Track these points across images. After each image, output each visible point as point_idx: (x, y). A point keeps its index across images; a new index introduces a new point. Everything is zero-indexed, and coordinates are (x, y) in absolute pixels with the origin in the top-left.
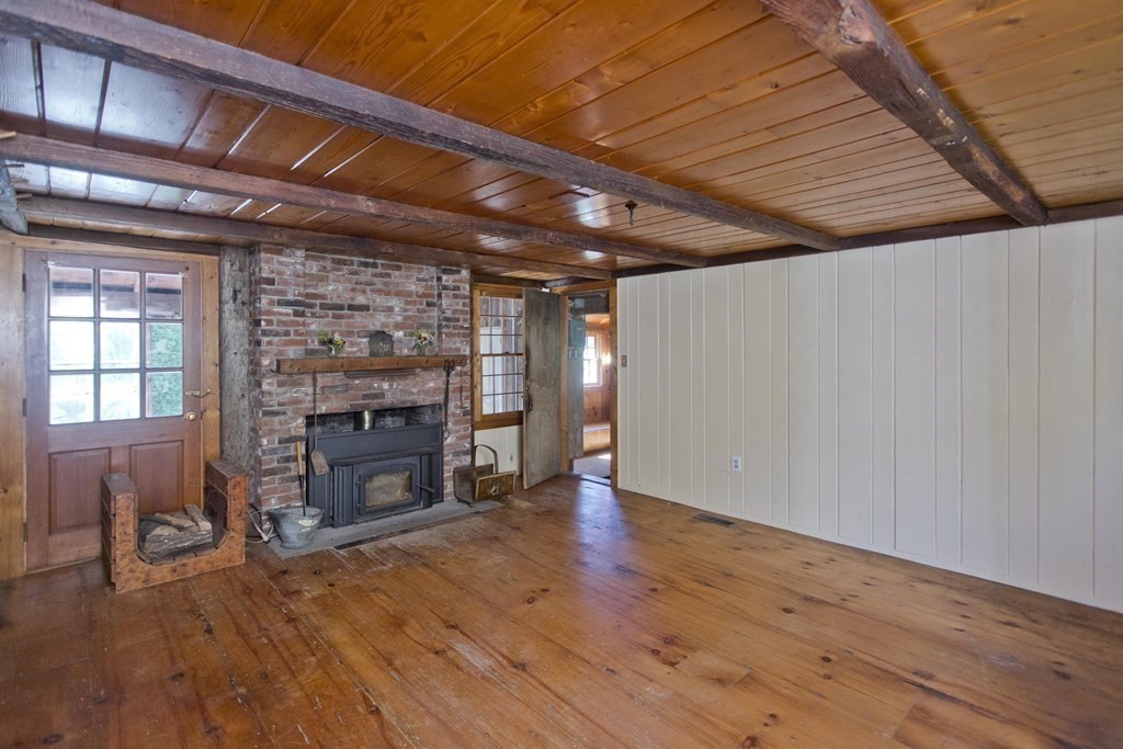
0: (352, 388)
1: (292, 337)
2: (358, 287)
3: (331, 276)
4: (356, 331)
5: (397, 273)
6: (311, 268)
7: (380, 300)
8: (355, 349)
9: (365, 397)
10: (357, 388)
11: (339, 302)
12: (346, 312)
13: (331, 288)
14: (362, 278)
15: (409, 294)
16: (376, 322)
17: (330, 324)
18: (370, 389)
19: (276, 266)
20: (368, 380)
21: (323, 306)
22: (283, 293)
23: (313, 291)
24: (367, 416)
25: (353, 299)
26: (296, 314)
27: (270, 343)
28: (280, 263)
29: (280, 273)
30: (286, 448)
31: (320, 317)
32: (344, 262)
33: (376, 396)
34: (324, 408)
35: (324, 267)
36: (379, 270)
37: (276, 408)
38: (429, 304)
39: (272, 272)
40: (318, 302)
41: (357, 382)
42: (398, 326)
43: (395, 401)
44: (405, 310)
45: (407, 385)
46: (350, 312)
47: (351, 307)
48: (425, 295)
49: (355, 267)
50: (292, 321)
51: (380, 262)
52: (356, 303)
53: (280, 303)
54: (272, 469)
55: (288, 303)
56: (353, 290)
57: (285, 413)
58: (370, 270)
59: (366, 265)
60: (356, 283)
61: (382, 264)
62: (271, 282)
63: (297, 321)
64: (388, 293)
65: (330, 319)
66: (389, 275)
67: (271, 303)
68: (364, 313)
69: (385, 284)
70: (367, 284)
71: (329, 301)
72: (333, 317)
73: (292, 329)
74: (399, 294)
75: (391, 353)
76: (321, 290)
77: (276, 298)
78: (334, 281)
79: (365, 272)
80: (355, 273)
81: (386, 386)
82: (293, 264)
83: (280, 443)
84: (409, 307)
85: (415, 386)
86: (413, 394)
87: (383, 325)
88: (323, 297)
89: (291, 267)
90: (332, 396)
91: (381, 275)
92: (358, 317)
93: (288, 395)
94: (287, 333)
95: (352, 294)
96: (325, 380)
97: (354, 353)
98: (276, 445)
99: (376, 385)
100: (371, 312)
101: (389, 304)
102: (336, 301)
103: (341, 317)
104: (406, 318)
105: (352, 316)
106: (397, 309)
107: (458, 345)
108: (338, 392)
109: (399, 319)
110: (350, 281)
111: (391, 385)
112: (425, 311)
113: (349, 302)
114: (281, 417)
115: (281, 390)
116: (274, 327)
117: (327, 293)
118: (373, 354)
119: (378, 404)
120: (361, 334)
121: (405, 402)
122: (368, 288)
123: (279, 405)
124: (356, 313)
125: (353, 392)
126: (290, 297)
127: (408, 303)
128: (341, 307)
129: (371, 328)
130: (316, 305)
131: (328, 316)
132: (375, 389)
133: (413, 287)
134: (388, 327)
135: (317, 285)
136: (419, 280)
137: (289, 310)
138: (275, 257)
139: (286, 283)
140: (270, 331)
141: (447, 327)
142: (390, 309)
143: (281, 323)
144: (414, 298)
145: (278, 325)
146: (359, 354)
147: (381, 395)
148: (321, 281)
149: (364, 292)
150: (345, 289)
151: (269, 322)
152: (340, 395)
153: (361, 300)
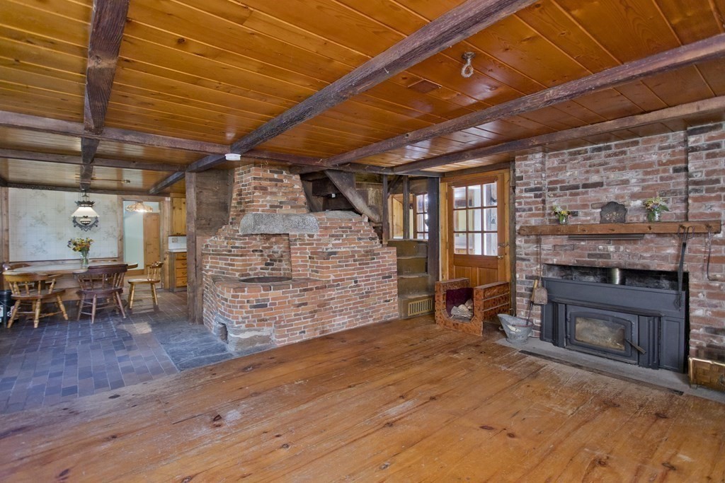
0: (579, 248)
1: (534, 211)
2: (592, 169)
3: (568, 165)
4: (590, 204)
5: (633, 148)
6: (553, 163)
7: (613, 176)
8: (589, 218)
9: (590, 256)
10: (583, 248)
11: (574, 183)
12: (581, 190)
13: (568, 174)
14: (596, 161)
15: (650, 164)
16: (611, 195)
17: (568, 200)
18: (595, 250)
19: (524, 168)
20: (594, 242)
21: (562, 189)
22: (527, 184)
23: (555, 179)
24: (617, 274)
25: (587, 179)
26: (536, 196)
27: (520, 216)
28: (526, 165)
29: (526, 172)
30: (530, 282)
31: (560, 196)
32: (579, 153)
33: (601, 256)
34: (555, 260)
35: (563, 160)
36: (614, 150)
37: (523, 256)
38: (676, 170)
39: (522, 172)
40: (558, 186)
41: (583, 243)
42: (634, 196)
43: (621, 261)
44: (644, 180)
45: (637, 249)
46: (584, 190)
47: (585, 186)
48: (670, 162)
49: (589, 154)
50: (533, 201)
51: (613, 144)
52: (590, 181)
53: (526, 191)
54: (522, 293)
55: (531, 190)
56: (587, 172)
57: (529, 260)
58: (603, 153)
59: (599, 149)
60: (590, 166)
61: (616, 145)
62: (521, 178)
63: (537, 201)
64: (624, 168)
65: (568, 197)
66: (624, 153)
67: (521, 191)
68: (598, 189)
69: (619, 161)
70: (600, 165)
71: (566, 184)
72: (570, 195)
73: (533, 207)
74: (634, 167)
75: (623, 221)
76: (560, 177)
77: (524, 188)
78: (571, 168)
79: (598, 155)
80: (590, 158)
81: (611, 248)
82: (534, 164)
83: (526, 278)
84: (648, 177)
85: (646, 251)
86: (644, 258)
87: (617, 197)
88: (563, 181)
89: (533, 166)
90: (562, 252)
91: (615, 154)
92: (592, 194)
93: (531, 249)
94: (530, 209)
95: (586, 175)
96: (557, 240)
97: (587, 221)
98: (524, 279)
99: (601, 247)
100: (605, 187)
101: (624, 178)
102: (572, 183)
103: (577, 194)
104: (643, 188)
105: (587, 192)
106: (633, 181)
107: (716, 209)
108: (566, 250)
109: (636, 189)
110: (584, 166)
111: (617, 250)
112: (671, 178)
113: (584, 182)
114: (527, 262)
115: (527, 245)
116: (523, 206)
117: (565, 178)
118: (603, 221)
119: (603, 263)
120: (595, 206)
121: (634, 264)
122: (601, 168)
123: (526, 254)
124: (590, 190)
125: (579, 251)
126: (532, 186)
127: (646, 173)
128: (577, 187)
129: (605, 200)
130: (557, 188)
131: (566, 195)
132: (599, 250)
133: (654, 157)
134: (622, 197)
135: (557, 174)
136: (661, 148)
137: (532, 194)
138: (523, 162)
139: (529, 177)
140: (520, 209)
141: (696, 191)
142: (626, 182)
143: (527, 203)
144: (656, 167)
145: (525, 205)
146: (592, 222)
147: (608, 256)
148: (560, 170)
149: (598, 172)
150: (580, 173)
151: (520, 203)
152: (568, 252)
153: (595, 178)
